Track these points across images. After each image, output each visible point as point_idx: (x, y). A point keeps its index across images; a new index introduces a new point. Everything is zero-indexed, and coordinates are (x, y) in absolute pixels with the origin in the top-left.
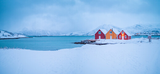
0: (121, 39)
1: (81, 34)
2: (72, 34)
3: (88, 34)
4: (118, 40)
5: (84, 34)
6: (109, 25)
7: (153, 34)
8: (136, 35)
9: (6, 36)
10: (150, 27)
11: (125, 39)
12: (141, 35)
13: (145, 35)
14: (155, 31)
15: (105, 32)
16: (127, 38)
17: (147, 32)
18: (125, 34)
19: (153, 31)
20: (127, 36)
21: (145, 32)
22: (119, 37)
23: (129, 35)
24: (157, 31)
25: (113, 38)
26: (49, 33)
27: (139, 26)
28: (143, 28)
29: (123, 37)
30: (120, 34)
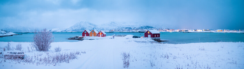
0: (100, 36)
1: (60, 31)
2: (51, 30)
3: (66, 30)
4: (97, 37)
5: (62, 30)
6: (86, 22)
7: (126, 31)
8: (111, 31)
9: (3, 34)
10: (124, 24)
11: (102, 36)
12: (115, 31)
13: (118, 31)
14: (128, 28)
15: (89, 32)
16: (104, 36)
17: (121, 29)
18: (102, 33)
19: (126, 28)
20: (103, 34)
21: (118, 29)
22: (98, 35)
23: (105, 34)
24: (130, 28)
25: (94, 36)
26: (29, 30)
27: (114, 23)
28: (117, 25)
29: (101, 35)
30: (99, 33)
